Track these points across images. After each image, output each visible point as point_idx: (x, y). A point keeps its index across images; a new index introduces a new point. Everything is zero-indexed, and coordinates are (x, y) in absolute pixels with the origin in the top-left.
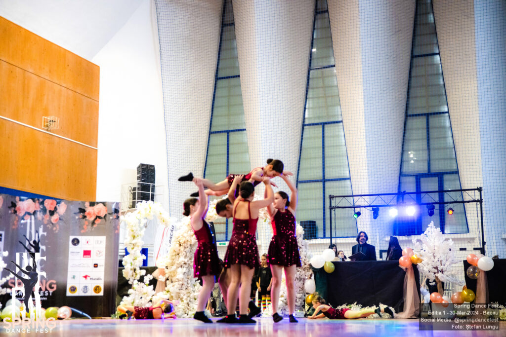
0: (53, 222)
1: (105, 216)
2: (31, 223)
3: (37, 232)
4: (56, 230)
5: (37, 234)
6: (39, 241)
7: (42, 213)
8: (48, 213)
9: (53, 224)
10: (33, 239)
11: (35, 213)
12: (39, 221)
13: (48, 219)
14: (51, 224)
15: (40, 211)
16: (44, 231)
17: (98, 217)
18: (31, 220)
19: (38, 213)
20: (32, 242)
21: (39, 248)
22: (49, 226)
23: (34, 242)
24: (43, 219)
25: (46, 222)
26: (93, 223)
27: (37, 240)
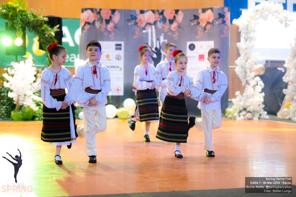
0: (173, 30)
1: (213, 22)
2: (152, 32)
3: (158, 39)
4: (175, 37)
5: (158, 42)
6: (160, 48)
7: (162, 22)
8: (168, 22)
9: (172, 31)
10: (155, 46)
11: (155, 23)
12: (160, 29)
13: (168, 27)
14: (171, 32)
15: (160, 21)
16: (165, 38)
17: (208, 23)
18: (152, 29)
19: (158, 23)
20: (154, 49)
21: (161, 54)
22: (170, 34)
23: (156, 49)
24: (163, 28)
25: (166, 30)
26: (205, 29)
27: (158, 47)
